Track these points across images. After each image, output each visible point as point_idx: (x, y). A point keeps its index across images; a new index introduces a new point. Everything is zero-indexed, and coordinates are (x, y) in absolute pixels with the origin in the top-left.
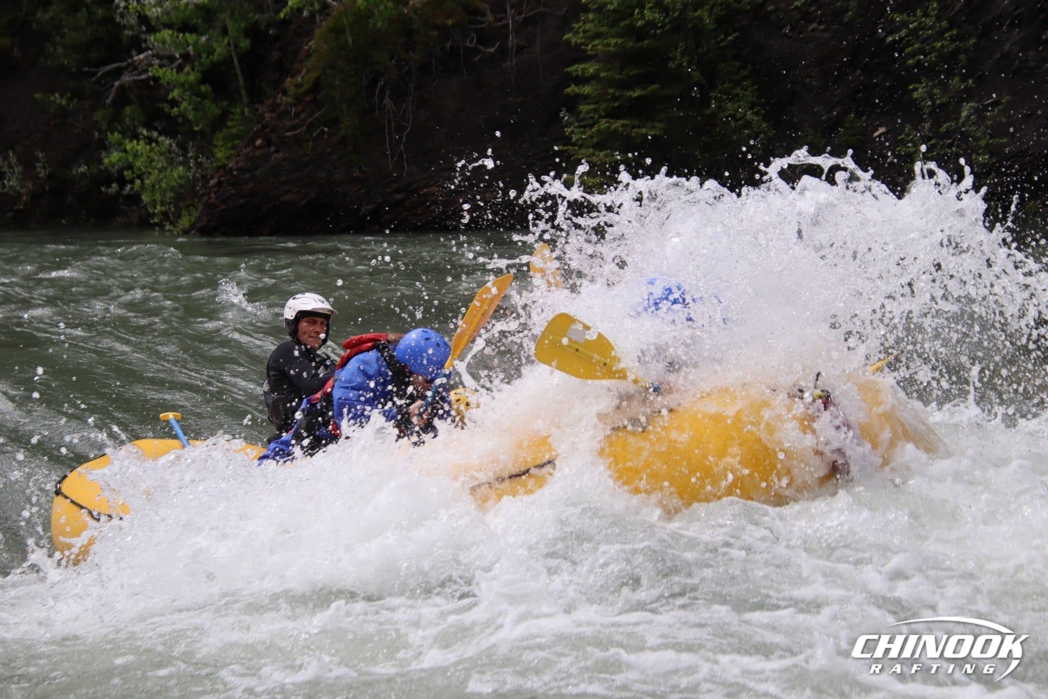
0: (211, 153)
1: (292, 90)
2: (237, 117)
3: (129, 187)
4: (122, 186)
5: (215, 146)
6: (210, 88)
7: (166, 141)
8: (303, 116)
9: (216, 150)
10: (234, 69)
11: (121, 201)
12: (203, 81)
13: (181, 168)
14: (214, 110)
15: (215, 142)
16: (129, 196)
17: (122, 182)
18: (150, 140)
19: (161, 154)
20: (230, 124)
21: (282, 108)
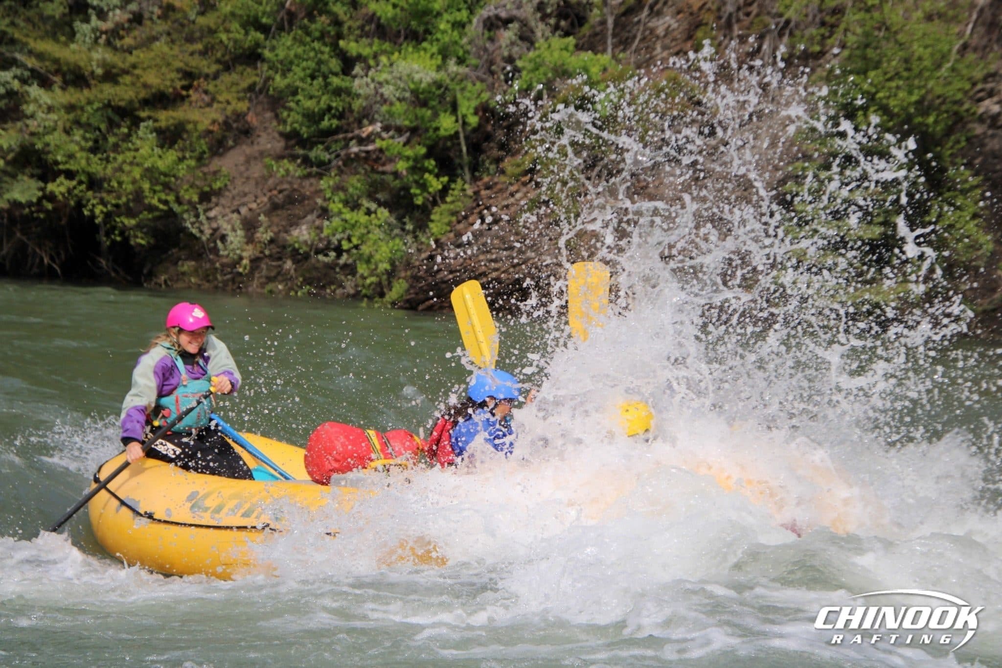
0: (427, 226)
1: (509, 169)
2: (456, 193)
3: (345, 256)
4: (339, 255)
5: (432, 221)
6: (433, 162)
7: (384, 213)
8: (518, 196)
9: (431, 225)
10: (459, 144)
11: (338, 270)
12: (427, 156)
13: (397, 241)
14: (435, 184)
15: (433, 217)
16: (346, 266)
17: (339, 251)
18: (369, 212)
19: (380, 226)
20: (448, 199)
21: (499, 186)
